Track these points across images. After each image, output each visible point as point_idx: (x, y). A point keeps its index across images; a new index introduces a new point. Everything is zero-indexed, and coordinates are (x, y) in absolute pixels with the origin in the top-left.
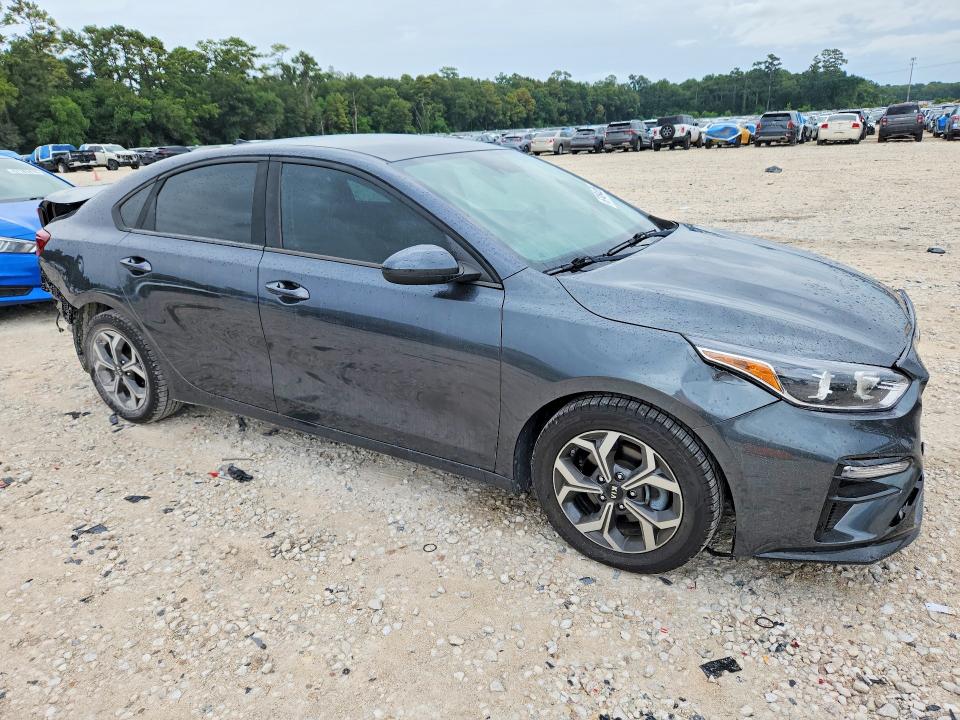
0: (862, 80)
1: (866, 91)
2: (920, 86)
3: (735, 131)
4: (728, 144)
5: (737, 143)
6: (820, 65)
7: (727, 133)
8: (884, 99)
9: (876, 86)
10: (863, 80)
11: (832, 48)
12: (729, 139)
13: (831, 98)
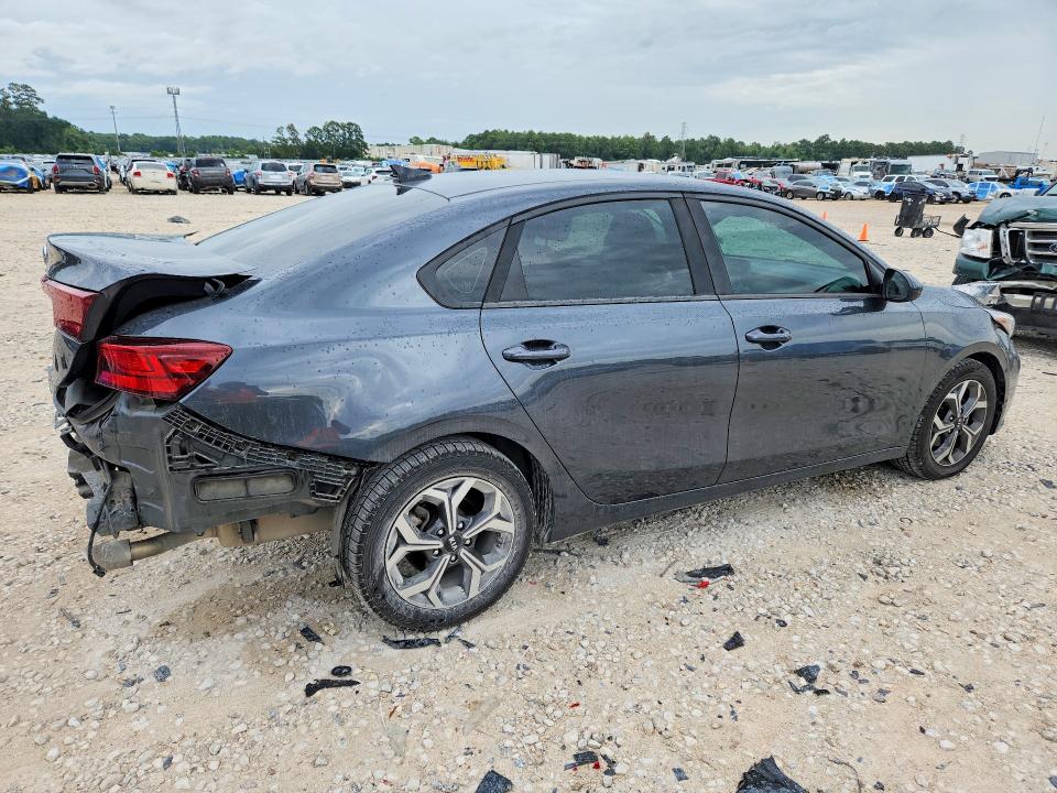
0: (67, 125)
1: (73, 136)
2: (124, 137)
3: (22, 173)
4: (17, 189)
5: (29, 188)
6: (11, 100)
7: (14, 175)
8: (94, 147)
9: (82, 132)
10: (69, 124)
11: (20, 83)
12: (18, 182)
13: (36, 140)
